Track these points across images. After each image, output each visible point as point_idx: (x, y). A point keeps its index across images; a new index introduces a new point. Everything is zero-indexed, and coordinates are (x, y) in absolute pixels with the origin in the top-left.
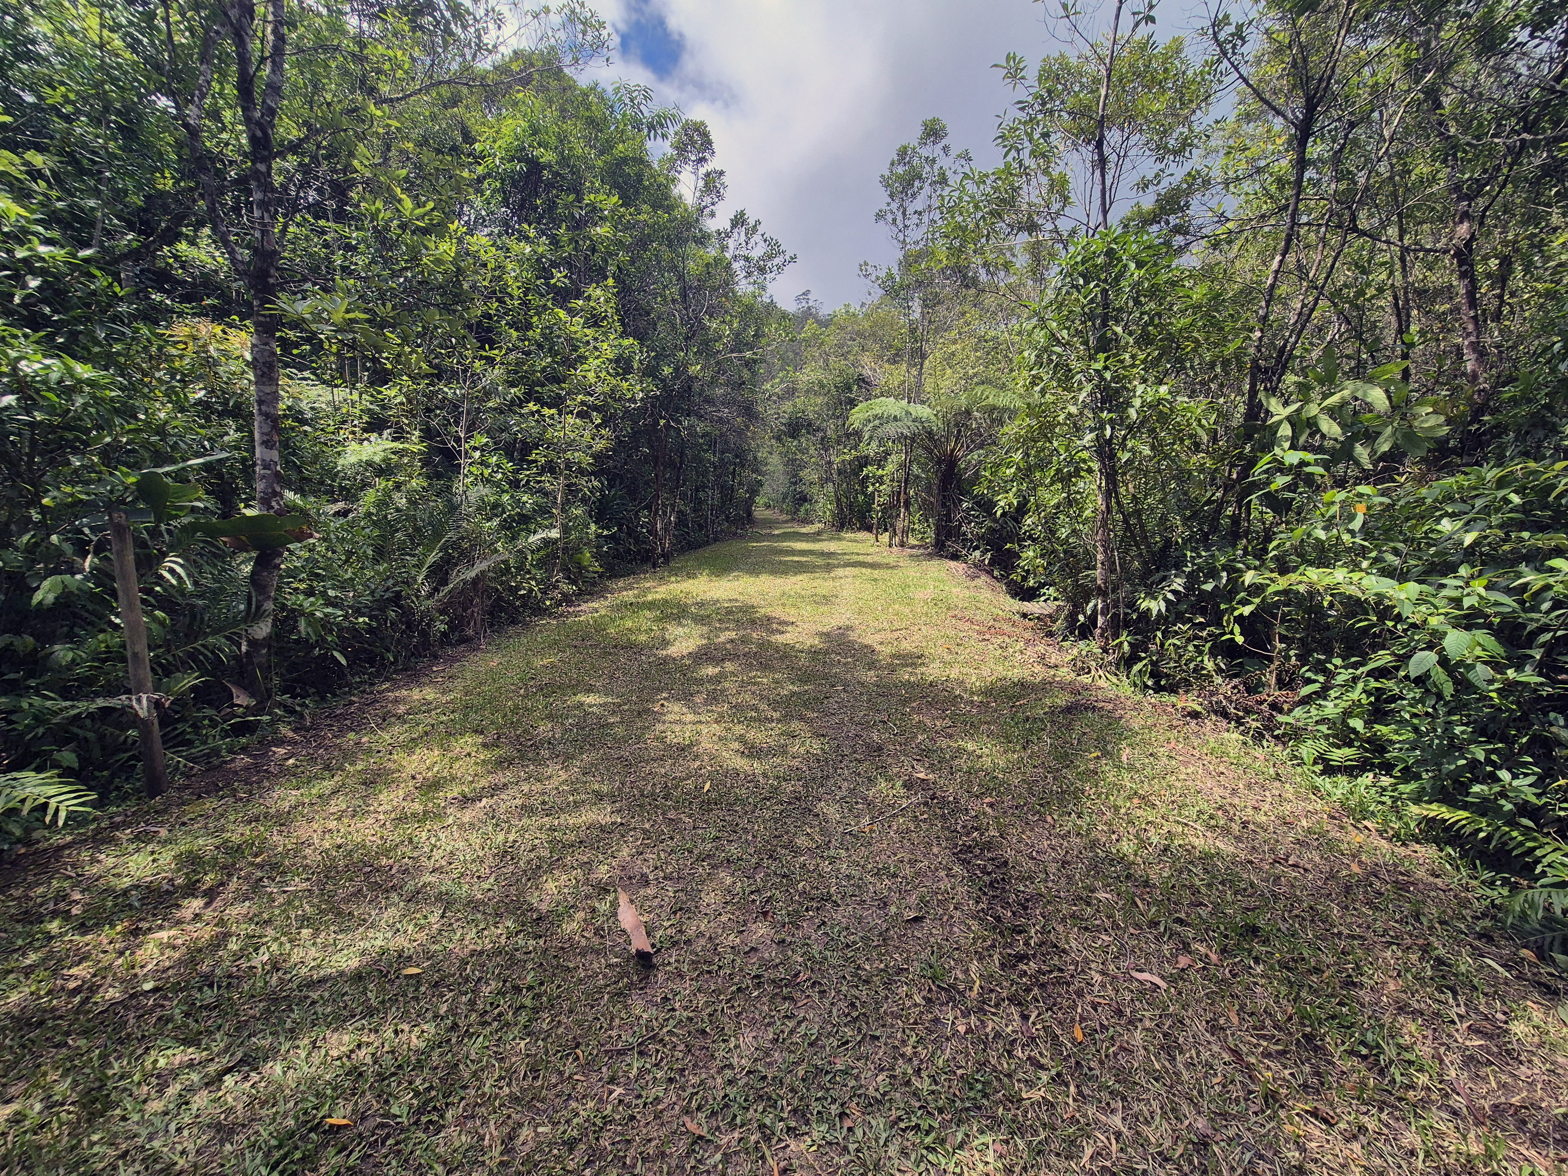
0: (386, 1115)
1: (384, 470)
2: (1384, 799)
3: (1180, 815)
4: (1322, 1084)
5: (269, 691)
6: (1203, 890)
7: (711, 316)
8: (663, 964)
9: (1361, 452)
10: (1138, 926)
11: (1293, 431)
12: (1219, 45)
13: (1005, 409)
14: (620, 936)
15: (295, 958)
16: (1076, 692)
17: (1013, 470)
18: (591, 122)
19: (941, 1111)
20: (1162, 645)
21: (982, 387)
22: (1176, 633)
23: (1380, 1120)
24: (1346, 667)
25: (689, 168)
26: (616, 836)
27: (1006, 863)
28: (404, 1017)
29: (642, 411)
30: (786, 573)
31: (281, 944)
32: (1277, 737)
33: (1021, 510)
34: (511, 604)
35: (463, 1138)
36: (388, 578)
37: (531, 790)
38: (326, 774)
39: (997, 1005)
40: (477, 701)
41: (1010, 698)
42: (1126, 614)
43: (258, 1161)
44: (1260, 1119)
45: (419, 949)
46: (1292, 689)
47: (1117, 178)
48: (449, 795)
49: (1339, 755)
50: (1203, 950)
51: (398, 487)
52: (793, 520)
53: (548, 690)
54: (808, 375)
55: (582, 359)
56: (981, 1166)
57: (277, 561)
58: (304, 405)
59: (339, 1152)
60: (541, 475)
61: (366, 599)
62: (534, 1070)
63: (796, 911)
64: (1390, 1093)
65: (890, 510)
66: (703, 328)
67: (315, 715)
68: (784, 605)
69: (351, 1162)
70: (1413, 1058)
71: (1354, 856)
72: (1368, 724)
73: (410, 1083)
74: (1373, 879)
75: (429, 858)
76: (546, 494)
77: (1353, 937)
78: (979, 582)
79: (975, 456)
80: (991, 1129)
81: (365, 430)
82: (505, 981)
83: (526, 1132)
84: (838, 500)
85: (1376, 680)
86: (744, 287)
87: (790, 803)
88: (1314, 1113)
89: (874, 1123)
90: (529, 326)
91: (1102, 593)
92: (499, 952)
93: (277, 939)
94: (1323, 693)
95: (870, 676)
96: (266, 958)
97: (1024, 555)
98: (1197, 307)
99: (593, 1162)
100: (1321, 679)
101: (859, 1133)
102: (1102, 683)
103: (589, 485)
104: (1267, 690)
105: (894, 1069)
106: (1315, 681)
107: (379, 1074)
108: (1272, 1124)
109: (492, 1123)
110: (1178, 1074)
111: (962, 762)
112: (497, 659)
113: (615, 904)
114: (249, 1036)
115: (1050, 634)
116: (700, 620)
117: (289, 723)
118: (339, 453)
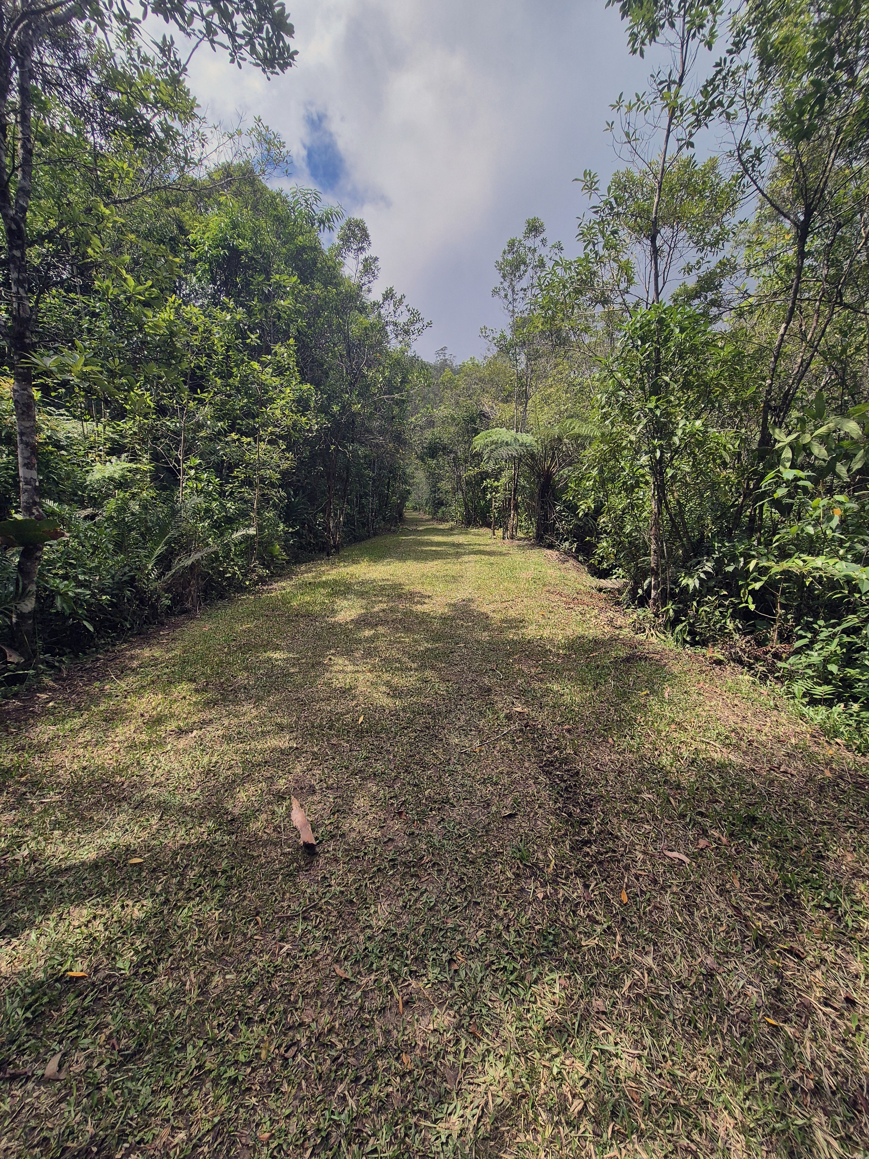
0: (113, 969)
1: (122, 484)
2: (850, 722)
3: (704, 736)
4: (797, 929)
5: (34, 651)
6: (719, 791)
7: (369, 367)
8: (324, 852)
9: (841, 469)
10: (670, 818)
11: (793, 455)
12: (743, 164)
13: (587, 437)
14: (292, 832)
15: (48, 853)
16: (633, 647)
17: (591, 483)
18: (278, 219)
19: (522, 956)
20: (697, 611)
21: (570, 420)
22: (707, 603)
23: (836, 954)
24: (827, 627)
25: (351, 255)
26: (292, 757)
27: (577, 773)
28: (129, 895)
29: (318, 438)
30: (426, 559)
31: (38, 843)
32: (777, 678)
33: (598, 511)
34: (220, 584)
35: (170, 985)
36: (125, 565)
37: (230, 724)
38: (77, 713)
39: (567, 878)
40: (192, 657)
41: (586, 652)
42: (672, 589)
43: (16, 1004)
44: (751, 956)
45: (142, 844)
46: (789, 643)
47: (668, 264)
48: (168, 729)
49: (821, 691)
50: (717, 834)
51: (134, 496)
52: (433, 519)
53: (247, 648)
54: (442, 412)
55: (272, 400)
56: (550, 995)
57: (38, 554)
58: (61, 435)
59: (77, 996)
60: (241, 487)
61: (108, 582)
62: (224, 933)
63: (423, 811)
64: (844, 934)
65: (504, 511)
66: (364, 376)
67: (70, 669)
68: (423, 583)
69: (85, 1004)
70: (861, 909)
71: (827, 764)
72: (842, 667)
73: (132, 944)
74: (839, 781)
75: (152, 776)
76: (246, 502)
77: (824, 823)
78: (568, 565)
79: (565, 471)
80: (558, 969)
81: (108, 454)
82: (205, 867)
83: (217, 979)
84: (466, 505)
85: (848, 636)
86: (394, 345)
87: (421, 731)
88: (791, 951)
89: (473, 966)
90: (231, 375)
91: (655, 573)
92: (202, 845)
93: (35, 838)
94: (809, 646)
95: (485, 636)
96: (26, 853)
97: (599, 545)
98: (725, 362)
99: (267, 999)
100: (809, 635)
101: (462, 974)
102: (653, 639)
103: (278, 494)
104: (771, 644)
105: (490, 926)
106: (805, 637)
107: (109, 938)
108: (760, 959)
109: (192, 972)
110: (695, 925)
111: (549, 700)
112: (208, 626)
113: (289, 809)
114: (12, 912)
115: (618, 603)
116: (361, 595)
117: (50, 675)
118: (87, 472)
